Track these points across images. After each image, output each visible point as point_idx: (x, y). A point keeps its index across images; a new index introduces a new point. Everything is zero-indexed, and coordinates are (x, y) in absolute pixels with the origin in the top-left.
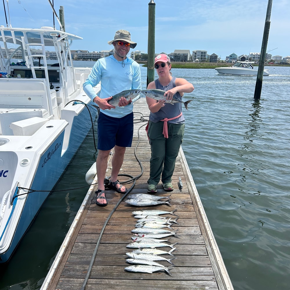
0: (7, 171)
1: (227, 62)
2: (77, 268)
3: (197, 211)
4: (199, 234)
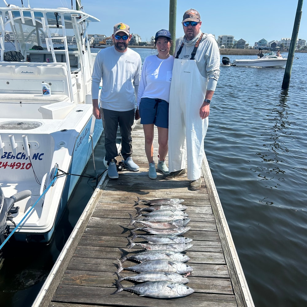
0: (43, 154)
1: (256, 48)
2: (94, 238)
3: (210, 193)
4: (210, 213)
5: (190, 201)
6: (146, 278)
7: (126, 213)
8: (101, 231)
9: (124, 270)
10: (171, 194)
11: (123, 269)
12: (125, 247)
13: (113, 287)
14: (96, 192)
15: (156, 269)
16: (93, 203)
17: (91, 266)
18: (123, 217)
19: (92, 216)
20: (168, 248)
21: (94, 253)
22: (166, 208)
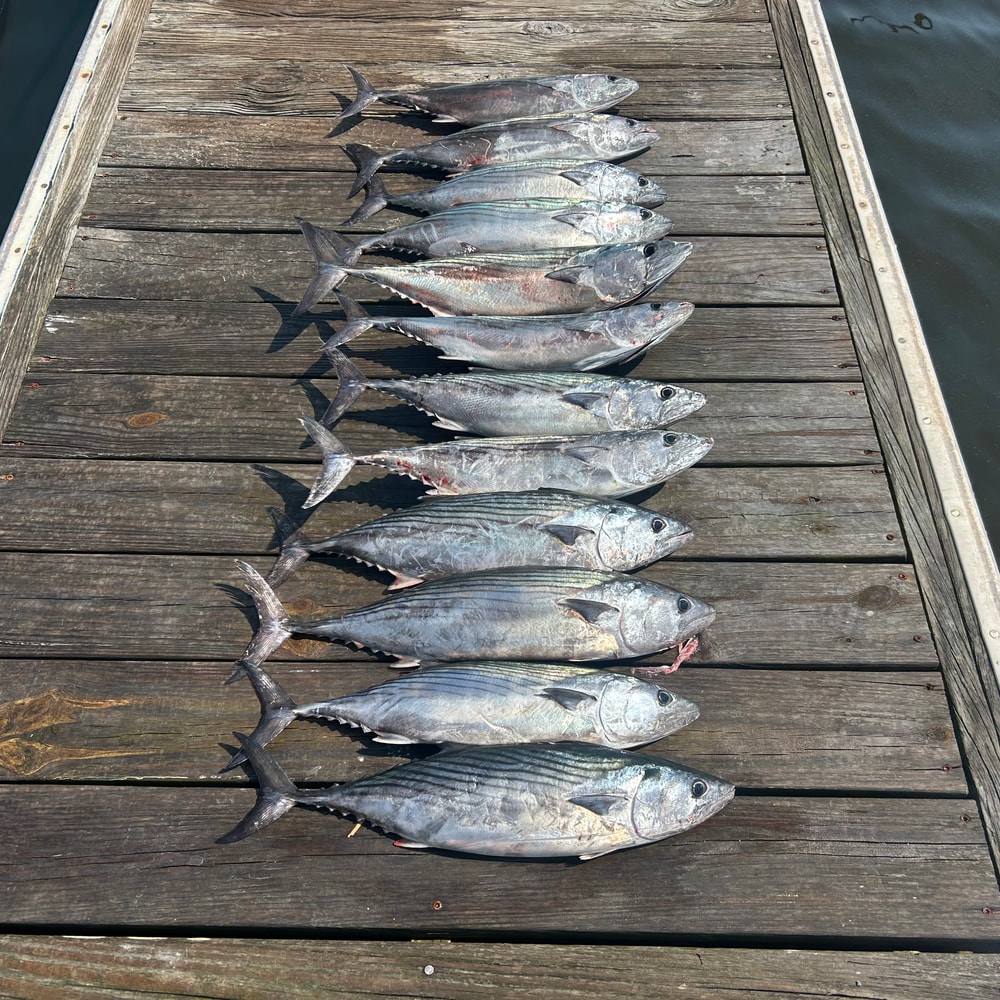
2: (98, 395)
3: (779, 20)
4: (791, 169)
5: (668, 84)
6: (434, 726)
7: (287, 186)
8: (140, 336)
9: (295, 636)
10: (555, 33)
11: (287, 635)
12: (297, 455)
13: (228, 776)
14: (100, 31)
15: (493, 643)
16: (85, 117)
17: (86, 615)
18: (274, 224)
19: (82, 223)
20: (557, 471)
21: (106, 508)
22: (531, 148)
